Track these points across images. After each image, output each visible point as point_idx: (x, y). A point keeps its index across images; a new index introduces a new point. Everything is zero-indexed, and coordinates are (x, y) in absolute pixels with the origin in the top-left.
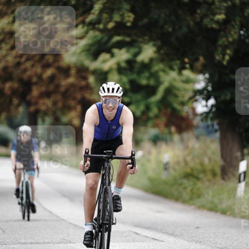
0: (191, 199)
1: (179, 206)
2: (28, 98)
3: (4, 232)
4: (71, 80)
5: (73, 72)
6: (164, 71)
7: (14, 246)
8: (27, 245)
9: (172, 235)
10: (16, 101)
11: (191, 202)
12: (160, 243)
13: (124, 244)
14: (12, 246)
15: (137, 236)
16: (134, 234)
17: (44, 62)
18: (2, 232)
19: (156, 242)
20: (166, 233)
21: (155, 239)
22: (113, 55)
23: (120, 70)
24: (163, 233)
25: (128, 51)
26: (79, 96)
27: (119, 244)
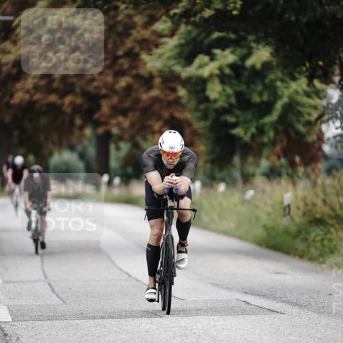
0: (321, 255)
1: (305, 264)
2: (96, 116)
3: (64, 302)
4: (155, 92)
5: (157, 81)
6: (282, 81)
7: (79, 322)
8: (96, 321)
9: (296, 304)
10: (78, 122)
11: (321, 259)
12: (279, 316)
13: (230, 317)
14: (76, 321)
15: (248, 307)
16: (243, 303)
17: (117, 68)
18: (62, 302)
19: (274, 315)
20: (288, 302)
21: (273, 311)
22: (213, 58)
23: (223, 78)
24: (284, 301)
25: (232, 52)
26: (166, 115)
27: (223, 318)
